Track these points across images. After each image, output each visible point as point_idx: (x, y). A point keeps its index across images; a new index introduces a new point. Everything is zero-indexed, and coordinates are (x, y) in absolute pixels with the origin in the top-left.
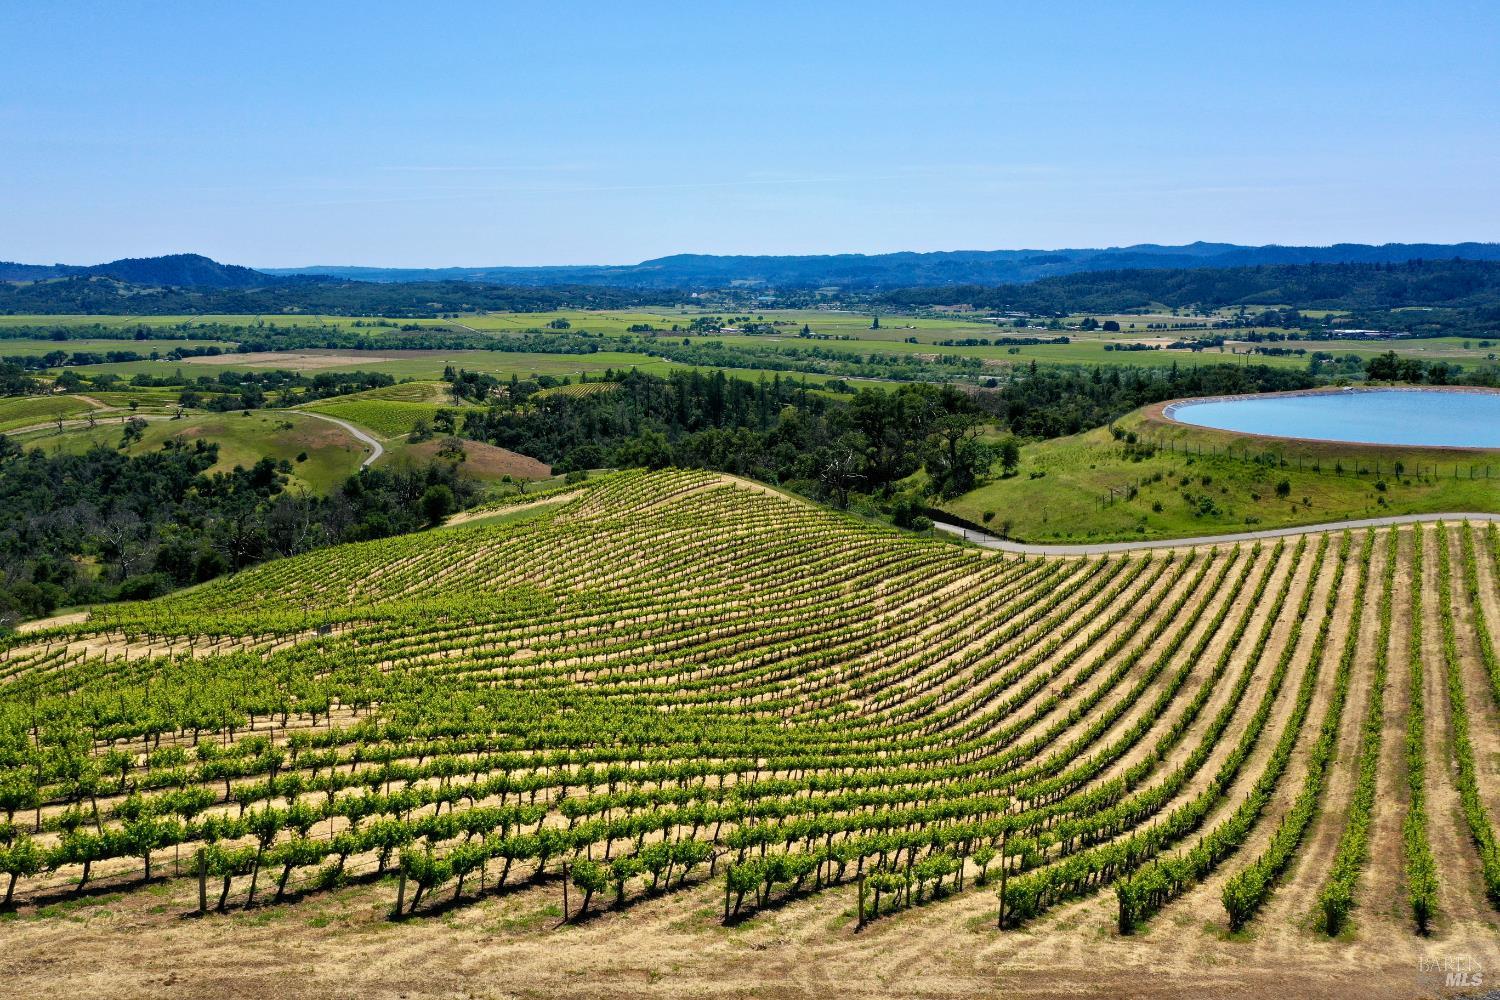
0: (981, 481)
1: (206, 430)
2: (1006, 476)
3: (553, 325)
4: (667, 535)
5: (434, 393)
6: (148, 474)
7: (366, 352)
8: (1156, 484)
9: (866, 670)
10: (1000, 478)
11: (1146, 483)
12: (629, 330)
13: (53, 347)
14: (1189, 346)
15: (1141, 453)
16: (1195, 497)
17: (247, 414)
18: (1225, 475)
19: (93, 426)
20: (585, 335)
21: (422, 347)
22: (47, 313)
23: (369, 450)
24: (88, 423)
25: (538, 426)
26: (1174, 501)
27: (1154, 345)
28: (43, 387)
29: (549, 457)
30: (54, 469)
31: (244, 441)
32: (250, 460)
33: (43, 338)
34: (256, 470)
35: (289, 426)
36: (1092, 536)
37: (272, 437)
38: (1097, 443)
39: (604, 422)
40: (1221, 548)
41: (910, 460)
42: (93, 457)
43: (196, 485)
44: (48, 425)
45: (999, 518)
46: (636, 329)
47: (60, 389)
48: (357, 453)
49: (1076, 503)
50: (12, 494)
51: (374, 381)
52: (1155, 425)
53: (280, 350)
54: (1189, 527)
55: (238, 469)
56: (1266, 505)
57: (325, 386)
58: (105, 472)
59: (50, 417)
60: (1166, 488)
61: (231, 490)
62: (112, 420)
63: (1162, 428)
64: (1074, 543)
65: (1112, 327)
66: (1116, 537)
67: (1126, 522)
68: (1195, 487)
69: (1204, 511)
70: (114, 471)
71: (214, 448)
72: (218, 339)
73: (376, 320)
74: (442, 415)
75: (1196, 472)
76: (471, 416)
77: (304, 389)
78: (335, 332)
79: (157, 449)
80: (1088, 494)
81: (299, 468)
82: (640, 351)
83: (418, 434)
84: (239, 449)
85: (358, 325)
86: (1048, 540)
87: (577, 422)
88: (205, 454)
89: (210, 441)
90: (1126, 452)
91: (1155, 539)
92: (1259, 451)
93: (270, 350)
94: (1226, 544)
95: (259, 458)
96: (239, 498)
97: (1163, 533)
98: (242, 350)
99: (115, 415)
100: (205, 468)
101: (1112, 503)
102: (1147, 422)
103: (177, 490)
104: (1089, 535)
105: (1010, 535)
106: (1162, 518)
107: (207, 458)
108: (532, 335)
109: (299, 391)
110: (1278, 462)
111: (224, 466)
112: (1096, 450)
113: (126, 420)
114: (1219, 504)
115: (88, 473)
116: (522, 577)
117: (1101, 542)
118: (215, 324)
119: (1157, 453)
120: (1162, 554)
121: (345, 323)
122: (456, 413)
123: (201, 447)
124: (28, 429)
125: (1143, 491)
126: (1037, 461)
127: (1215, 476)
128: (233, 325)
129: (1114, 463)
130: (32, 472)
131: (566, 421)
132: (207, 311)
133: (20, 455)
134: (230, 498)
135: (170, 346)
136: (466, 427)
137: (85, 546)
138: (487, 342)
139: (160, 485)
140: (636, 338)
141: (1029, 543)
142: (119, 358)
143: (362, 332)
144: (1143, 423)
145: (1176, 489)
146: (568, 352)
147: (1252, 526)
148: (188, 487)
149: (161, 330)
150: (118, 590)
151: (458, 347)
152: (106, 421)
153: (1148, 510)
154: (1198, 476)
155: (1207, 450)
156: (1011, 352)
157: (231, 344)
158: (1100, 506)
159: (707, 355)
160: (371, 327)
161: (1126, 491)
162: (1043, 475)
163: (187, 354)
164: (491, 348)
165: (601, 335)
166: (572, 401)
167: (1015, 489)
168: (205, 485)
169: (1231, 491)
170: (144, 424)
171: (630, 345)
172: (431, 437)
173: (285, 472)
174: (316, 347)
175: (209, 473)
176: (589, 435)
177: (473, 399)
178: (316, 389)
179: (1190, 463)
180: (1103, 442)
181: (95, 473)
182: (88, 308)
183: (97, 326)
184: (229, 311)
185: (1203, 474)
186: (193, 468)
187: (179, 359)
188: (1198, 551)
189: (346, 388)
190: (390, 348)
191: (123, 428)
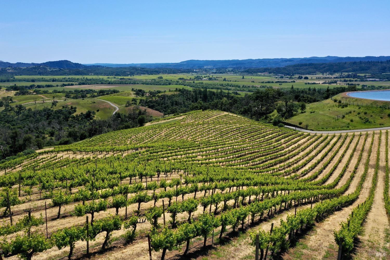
0: (295, 114)
1: (73, 103)
2: (302, 113)
3: (159, 78)
4: (218, 126)
5: (131, 94)
6: (58, 115)
7: (111, 85)
8: (350, 114)
9: (291, 165)
10: (300, 113)
11: (347, 114)
12: (178, 79)
13: (32, 83)
14: (328, 83)
15: (344, 106)
16: (363, 118)
17: (83, 99)
18: (371, 111)
19: (44, 102)
20: (167, 80)
21: (125, 84)
22: (30, 75)
23: (115, 109)
24: (42, 102)
25: (159, 103)
26: (357, 119)
27: (318, 83)
28: (30, 93)
29: (162, 111)
30: (34, 113)
31: (83, 106)
32: (85, 111)
33: (29, 81)
34: (87, 114)
35: (94, 103)
36: (334, 129)
37: (90, 105)
38: (329, 103)
39: (176, 102)
40: (375, 132)
41: (271, 109)
42: (44, 110)
43: (71, 117)
44: (32, 102)
45: (304, 124)
46: (180, 79)
47: (35, 93)
48: (112, 109)
49: (327, 120)
50: (24, 120)
51: (115, 92)
52: (347, 98)
53: (89, 84)
54: (362, 126)
55: (82, 113)
56: (385, 120)
57: (102, 93)
58: (47, 114)
59: (33, 100)
60: (353, 115)
61: (80, 119)
62: (49, 101)
63: (349, 99)
64: (329, 131)
65: (306, 78)
66: (341, 129)
67: (343, 125)
68: (362, 115)
69: (366, 122)
70: (50, 114)
71: (75, 108)
72: (73, 81)
73: (113, 77)
74: (134, 100)
75: (362, 111)
76: (141, 100)
77: (97, 94)
78: (103, 80)
79: (61, 108)
80: (330, 117)
81: (97, 113)
82: (182, 85)
83: (128, 105)
84: (82, 108)
85: (108, 78)
86: (320, 130)
87: (169, 102)
88: (73, 109)
89: (74, 106)
90: (339, 105)
91: (353, 129)
92: (381, 105)
93: (86, 84)
94: (377, 131)
95: (87, 111)
96: (82, 121)
97: (355, 128)
98: (79, 84)
99: (49, 100)
100: (73, 113)
101: (338, 120)
102: (344, 97)
103: (66, 119)
104: (333, 128)
105: (308, 128)
106: (353, 123)
107: (74, 111)
108: (153, 81)
109: (96, 94)
110: (387, 108)
111: (78, 113)
112: (328, 105)
113: (52, 101)
114: (370, 120)
115: (43, 114)
116: (179, 137)
117: (337, 130)
118: (72, 78)
119: (348, 106)
120: (357, 133)
121: (105, 78)
122: (137, 99)
123: (72, 108)
124: (28, 103)
125: (347, 116)
126: (310, 108)
127: (368, 112)
128: (77, 78)
129: (335, 109)
130: (29, 114)
131: (166, 101)
132: (70, 75)
133: (25, 110)
134: (80, 121)
135: (62, 83)
136: (140, 103)
137: (45, 132)
138: (142, 82)
139: (62, 118)
140: (180, 81)
141: (315, 130)
142: (48, 86)
143: (110, 80)
144: (342, 98)
145: (356, 115)
146: (163, 85)
147: (382, 126)
148: (69, 118)
149: (59, 79)
150: (59, 142)
151: (134, 83)
152: (47, 101)
153: (349, 121)
154: (363, 112)
155: (364, 105)
156: (280, 85)
157: (76, 83)
158: (334, 120)
159: (200, 85)
160: (112, 78)
161: (341, 116)
162: (314, 112)
163: (65, 85)
164: (143, 84)
165: (171, 80)
166: (167, 96)
167: (306, 116)
168: (74, 117)
169: (374, 116)
170: (57, 102)
171: (179, 83)
172: (131, 105)
173: (94, 114)
174: (98, 83)
175: (74, 114)
176: (172, 105)
177: (141, 96)
178: (100, 93)
179: (359, 108)
180: (331, 103)
181: (45, 114)
182: (40, 74)
183: (43, 78)
184: (76, 75)
185: (364, 111)
186: (70, 113)
187: (63, 86)
188: (369, 132)
189: (107, 93)
190: (117, 84)
191: (51, 103)
